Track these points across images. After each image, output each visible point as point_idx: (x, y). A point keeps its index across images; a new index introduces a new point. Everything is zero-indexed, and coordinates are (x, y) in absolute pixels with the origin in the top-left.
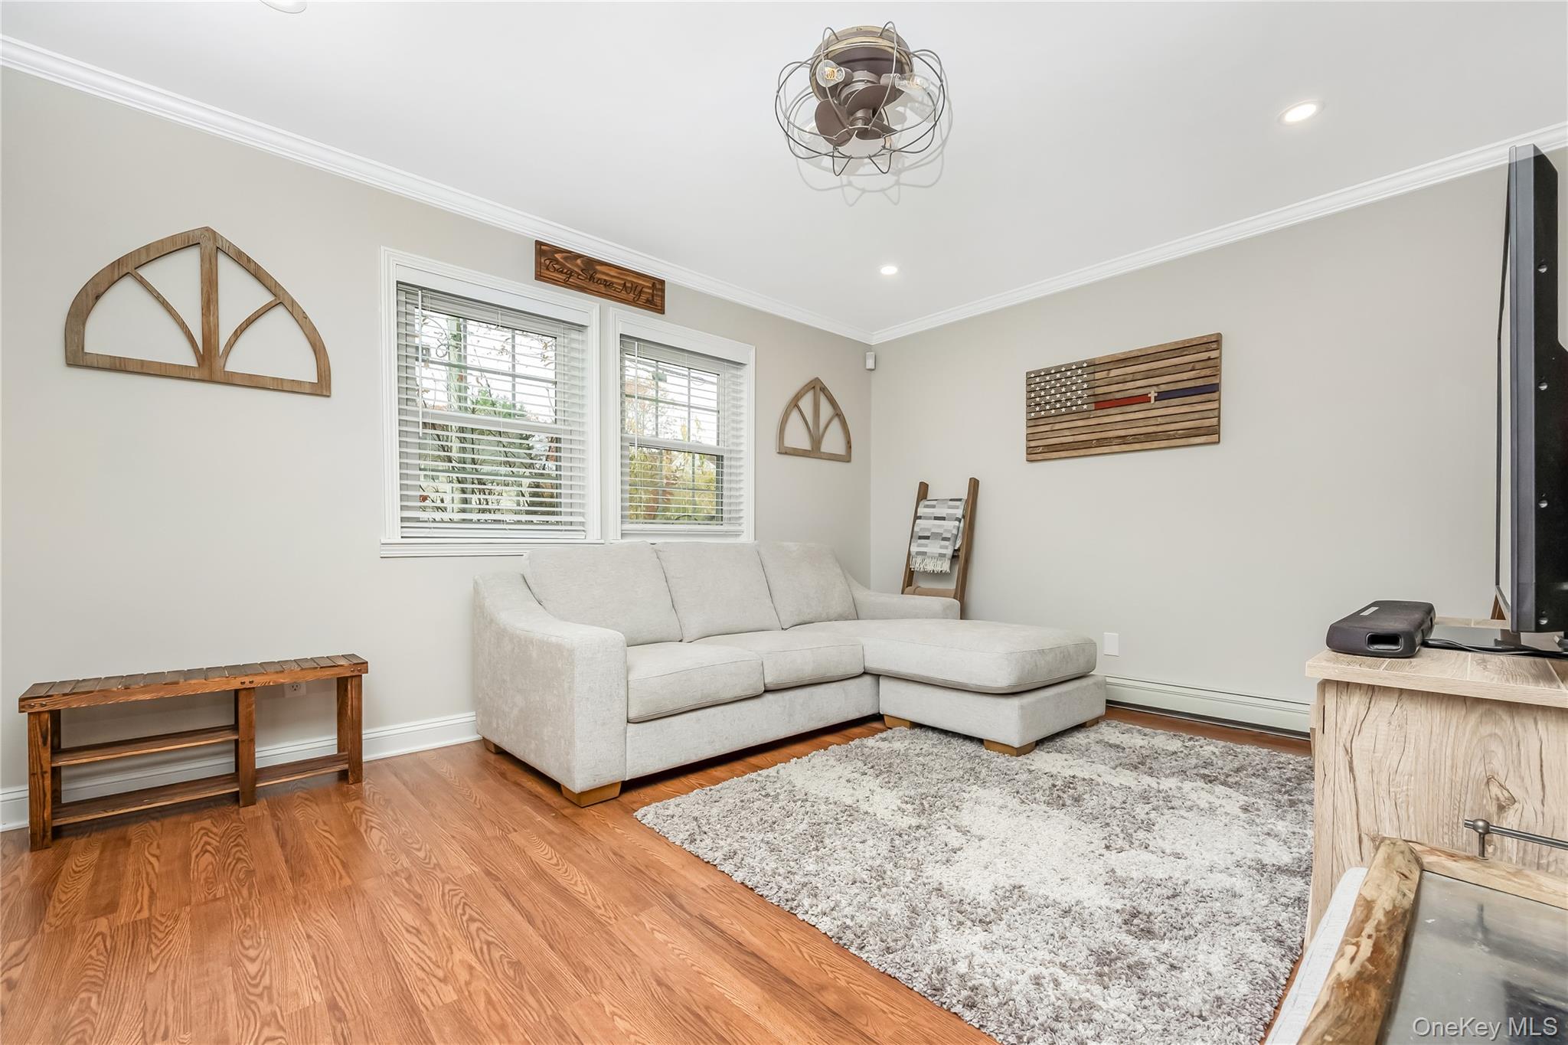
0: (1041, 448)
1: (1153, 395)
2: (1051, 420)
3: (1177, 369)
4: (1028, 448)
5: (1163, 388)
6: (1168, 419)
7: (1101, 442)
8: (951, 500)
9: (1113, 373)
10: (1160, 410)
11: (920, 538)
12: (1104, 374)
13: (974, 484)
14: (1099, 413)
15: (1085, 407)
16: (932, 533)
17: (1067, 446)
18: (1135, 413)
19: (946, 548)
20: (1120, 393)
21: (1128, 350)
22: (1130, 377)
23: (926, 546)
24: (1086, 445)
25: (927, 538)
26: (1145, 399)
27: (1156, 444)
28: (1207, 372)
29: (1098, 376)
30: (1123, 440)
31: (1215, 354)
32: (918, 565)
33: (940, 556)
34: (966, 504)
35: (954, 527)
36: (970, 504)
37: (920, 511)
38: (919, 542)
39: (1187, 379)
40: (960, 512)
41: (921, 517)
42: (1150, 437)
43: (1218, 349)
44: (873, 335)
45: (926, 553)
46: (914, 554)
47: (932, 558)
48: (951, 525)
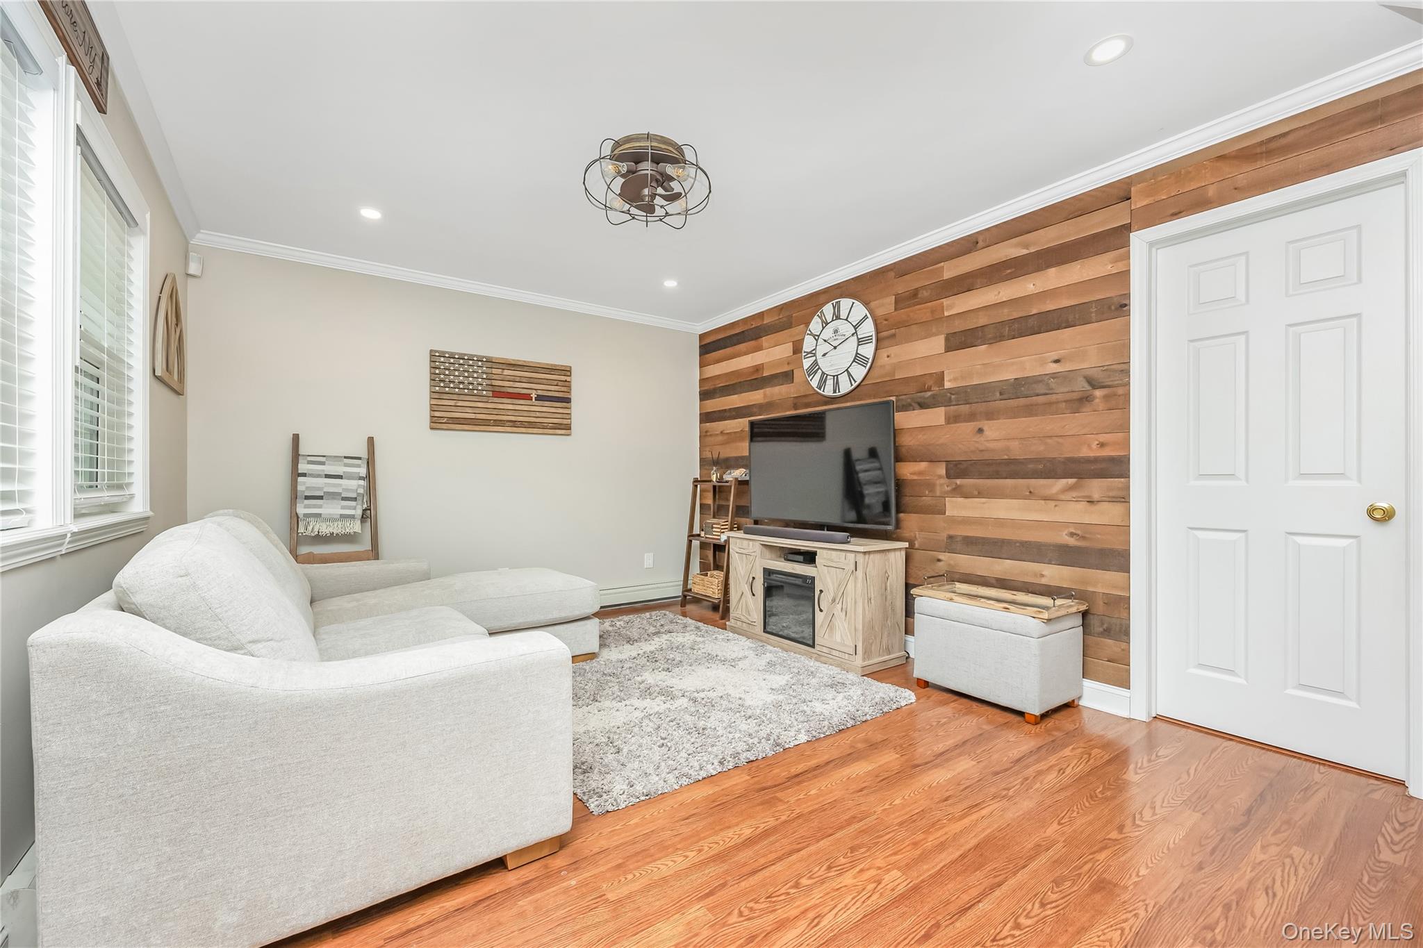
0: (446, 419)
1: (534, 396)
2: (455, 397)
3: (549, 382)
4: (432, 417)
5: (540, 393)
6: (543, 415)
7: (498, 423)
8: (345, 457)
9: (506, 372)
10: (539, 407)
11: (307, 498)
12: (499, 371)
13: (371, 441)
14: (496, 400)
15: (484, 392)
16: (324, 492)
17: (469, 421)
18: (522, 405)
19: (355, 508)
20: (511, 389)
21: (517, 359)
22: (518, 379)
23: (320, 507)
24: (486, 423)
25: (321, 498)
26: (528, 397)
27: (535, 430)
28: (563, 389)
29: (494, 371)
30: (514, 424)
31: (568, 379)
32: (310, 528)
33: (343, 517)
34: (368, 463)
35: (359, 486)
36: (370, 463)
37: (303, 467)
38: (307, 502)
39: (553, 391)
40: (363, 471)
41: (304, 475)
42: (531, 425)
43: (570, 376)
44: (199, 232)
45: (320, 515)
46: (301, 516)
47: (331, 519)
48: (353, 484)
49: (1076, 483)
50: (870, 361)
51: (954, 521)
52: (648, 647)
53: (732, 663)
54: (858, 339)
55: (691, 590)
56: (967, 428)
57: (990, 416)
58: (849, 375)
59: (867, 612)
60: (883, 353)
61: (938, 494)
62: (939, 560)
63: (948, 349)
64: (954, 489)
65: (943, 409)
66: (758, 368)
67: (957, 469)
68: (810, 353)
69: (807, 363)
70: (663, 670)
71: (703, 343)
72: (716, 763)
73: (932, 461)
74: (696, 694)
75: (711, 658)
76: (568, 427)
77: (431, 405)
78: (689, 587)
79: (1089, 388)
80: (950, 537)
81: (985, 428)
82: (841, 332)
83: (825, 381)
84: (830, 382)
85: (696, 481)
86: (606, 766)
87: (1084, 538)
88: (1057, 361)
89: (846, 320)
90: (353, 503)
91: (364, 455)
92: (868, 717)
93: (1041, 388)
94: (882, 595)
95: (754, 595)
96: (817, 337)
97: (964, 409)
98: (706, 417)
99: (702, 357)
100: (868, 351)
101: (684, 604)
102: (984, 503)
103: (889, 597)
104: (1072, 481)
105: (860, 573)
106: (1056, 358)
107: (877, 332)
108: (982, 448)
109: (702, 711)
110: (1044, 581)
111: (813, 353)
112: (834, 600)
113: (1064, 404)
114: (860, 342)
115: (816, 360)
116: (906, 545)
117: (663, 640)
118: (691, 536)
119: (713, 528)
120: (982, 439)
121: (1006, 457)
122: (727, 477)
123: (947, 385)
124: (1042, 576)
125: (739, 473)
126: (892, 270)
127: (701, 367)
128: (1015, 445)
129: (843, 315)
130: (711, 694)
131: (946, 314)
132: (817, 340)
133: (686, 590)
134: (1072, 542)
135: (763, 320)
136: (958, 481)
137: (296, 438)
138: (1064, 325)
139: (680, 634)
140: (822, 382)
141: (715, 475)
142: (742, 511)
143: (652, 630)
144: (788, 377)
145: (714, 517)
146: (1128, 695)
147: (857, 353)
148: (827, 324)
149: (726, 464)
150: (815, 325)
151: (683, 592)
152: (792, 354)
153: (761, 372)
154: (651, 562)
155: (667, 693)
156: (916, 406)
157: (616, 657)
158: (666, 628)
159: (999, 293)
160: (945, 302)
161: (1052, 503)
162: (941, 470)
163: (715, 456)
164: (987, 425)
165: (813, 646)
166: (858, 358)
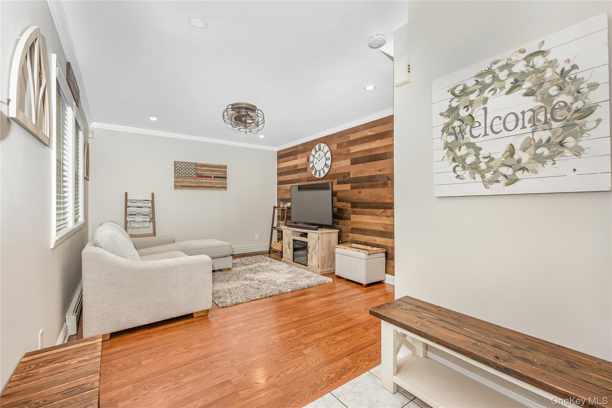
0: (180, 186)
1: (213, 177)
2: (183, 178)
3: (218, 171)
4: (175, 185)
5: (215, 175)
6: (216, 183)
7: (201, 187)
8: (144, 200)
9: (202, 168)
10: (215, 181)
11: (130, 215)
12: (200, 168)
13: (153, 194)
14: (198, 178)
15: (194, 176)
16: (136, 213)
17: (189, 186)
18: (208, 180)
19: (147, 218)
20: (204, 174)
21: (206, 163)
22: (207, 170)
23: (135, 218)
24: (195, 187)
25: (135, 215)
26: (210, 177)
27: (213, 189)
28: (224, 174)
29: (198, 168)
30: (205, 187)
31: (226, 170)
32: (131, 226)
33: (143, 221)
34: (152, 202)
35: (149, 211)
36: (153, 202)
37: (129, 204)
38: (130, 216)
39: (220, 174)
40: (150, 205)
41: (129, 207)
42: (212, 187)
43: (226, 169)
44: (93, 123)
45: (135, 221)
46: (128, 221)
47: (138, 222)
48: (147, 210)
49: (384, 211)
50: (329, 166)
51: (353, 223)
52: (250, 267)
53: (277, 271)
54: (326, 158)
55: (272, 248)
56: (356, 191)
57: (363, 187)
58: (324, 171)
59: (322, 253)
60: (334, 164)
61: (349, 213)
62: (349, 236)
63: (352, 164)
64: (353, 212)
65: (350, 184)
66: (296, 166)
67: (354, 205)
68: (312, 162)
69: (311, 165)
70: (253, 273)
71: (278, 155)
72: (259, 296)
73: (347, 202)
74: (261, 280)
75: (271, 270)
76: (226, 188)
77: (175, 181)
78: (272, 247)
79: (387, 180)
80: (352, 228)
81: (361, 192)
82: (321, 155)
83: (316, 173)
84: (318, 173)
85: (275, 207)
86: (226, 297)
87: (386, 228)
88: (379, 171)
89: (322, 151)
90: (147, 217)
91: (151, 199)
92: (313, 285)
93: (376, 179)
94: (329, 248)
95: (290, 249)
96: (314, 156)
97: (356, 185)
98: (280, 183)
99: (278, 160)
100: (329, 162)
101: (270, 253)
102: (361, 217)
103: (331, 249)
104: (383, 210)
105: (320, 240)
106: (379, 170)
107: (332, 156)
108: (360, 198)
109: (261, 284)
110: (376, 243)
111: (313, 162)
112: (312, 250)
113: (381, 185)
114: (327, 159)
115: (314, 165)
116: (338, 231)
117: (257, 265)
118: (273, 228)
119: (280, 225)
120: (360, 195)
121: (366, 202)
122: (285, 206)
123: (351, 176)
124: (376, 241)
125: (289, 204)
126: (336, 135)
127: (277, 164)
128: (368, 197)
129: (322, 150)
130: (267, 280)
131: (351, 152)
132: (314, 157)
133: (271, 248)
134: (383, 230)
135: (298, 148)
136: (354, 209)
137: (126, 194)
138: (381, 159)
139: (264, 263)
140: (315, 173)
141: (282, 205)
142: (289, 218)
143: (254, 261)
144: (305, 170)
145: (282, 221)
146: (393, 278)
147: (326, 163)
148: (317, 152)
149: (285, 201)
150: (313, 152)
151: (269, 248)
152: (306, 161)
153: (297, 167)
154: (258, 237)
155: (252, 279)
156: (343, 183)
157: (238, 270)
158: (260, 261)
159: (365, 146)
160: (351, 148)
161: (378, 217)
162: (349, 205)
163: (282, 198)
164: (361, 190)
165: (307, 266)
166: (326, 165)
